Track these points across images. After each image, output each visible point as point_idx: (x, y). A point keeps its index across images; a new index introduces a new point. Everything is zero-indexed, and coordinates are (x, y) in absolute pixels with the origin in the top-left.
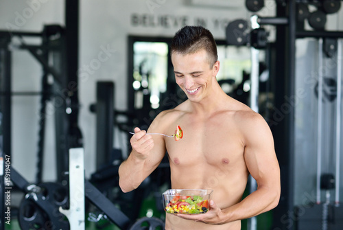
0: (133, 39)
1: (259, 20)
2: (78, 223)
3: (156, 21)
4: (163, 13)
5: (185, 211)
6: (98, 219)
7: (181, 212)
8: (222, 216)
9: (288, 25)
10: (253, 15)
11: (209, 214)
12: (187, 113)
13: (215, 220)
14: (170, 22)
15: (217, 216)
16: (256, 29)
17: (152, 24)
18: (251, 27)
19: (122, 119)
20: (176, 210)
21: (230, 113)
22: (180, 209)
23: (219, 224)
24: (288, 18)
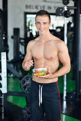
0: (26, 13)
1: (67, 8)
2: (4, 77)
3: (34, 7)
4: (36, 5)
5: (40, 75)
6: (11, 76)
7: (39, 75)
8: (53, 76)
9: (77, 9)
10: (65, 6)
11: (48, 75)
12: (38, 41)
13: (50, 77)
14: (39, 8)
15: (51, 76)
16: (66, 11)
17: (33, 8)
18: (64, 10)
19: (22, 41)
20: (37, 75)
21: (53, 41)
22: (39, 74)
23: (51, 79)
24: (77, 7)
